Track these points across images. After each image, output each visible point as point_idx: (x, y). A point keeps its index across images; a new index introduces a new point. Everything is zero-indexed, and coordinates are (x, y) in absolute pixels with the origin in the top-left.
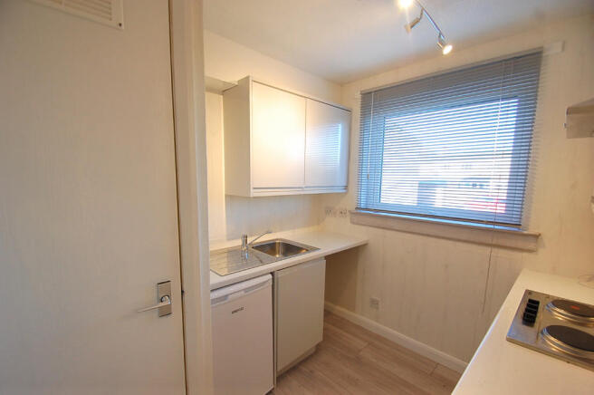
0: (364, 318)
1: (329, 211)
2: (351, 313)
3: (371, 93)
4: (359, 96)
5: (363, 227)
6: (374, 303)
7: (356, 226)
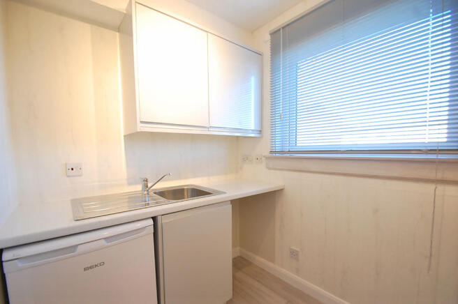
0: (284, 271)
1: (246, 159)
2: (271, 265)
3: (279, 30)
4: (268, 37)
5: (278, 172)
6: (294, 254)
7: (272, 171)
